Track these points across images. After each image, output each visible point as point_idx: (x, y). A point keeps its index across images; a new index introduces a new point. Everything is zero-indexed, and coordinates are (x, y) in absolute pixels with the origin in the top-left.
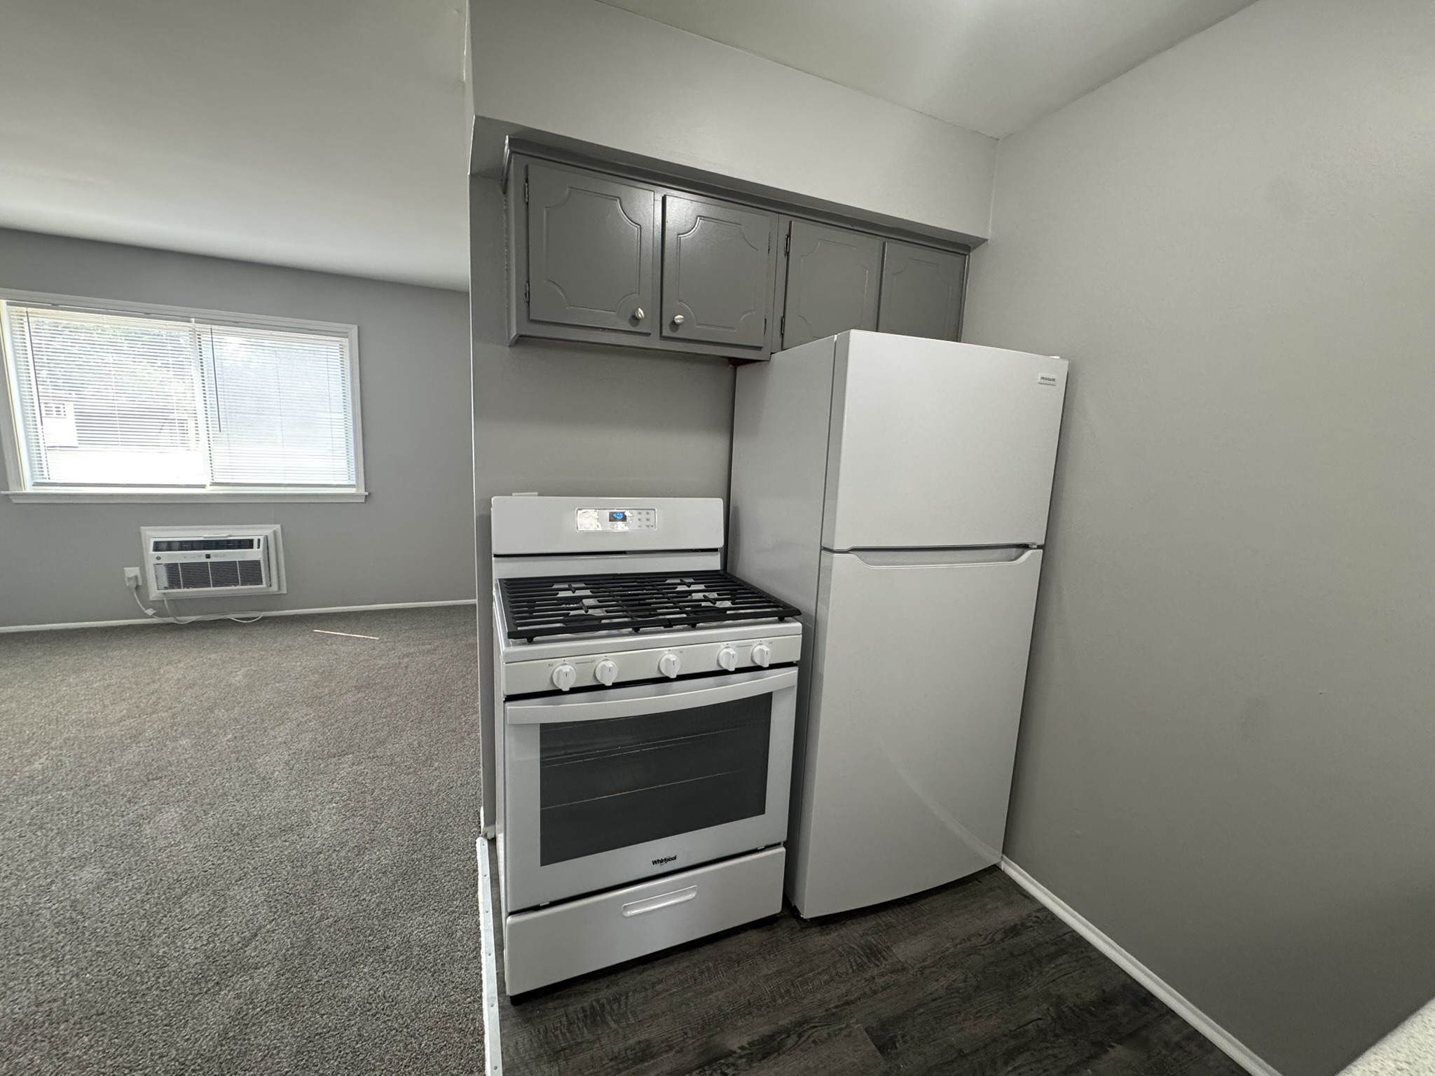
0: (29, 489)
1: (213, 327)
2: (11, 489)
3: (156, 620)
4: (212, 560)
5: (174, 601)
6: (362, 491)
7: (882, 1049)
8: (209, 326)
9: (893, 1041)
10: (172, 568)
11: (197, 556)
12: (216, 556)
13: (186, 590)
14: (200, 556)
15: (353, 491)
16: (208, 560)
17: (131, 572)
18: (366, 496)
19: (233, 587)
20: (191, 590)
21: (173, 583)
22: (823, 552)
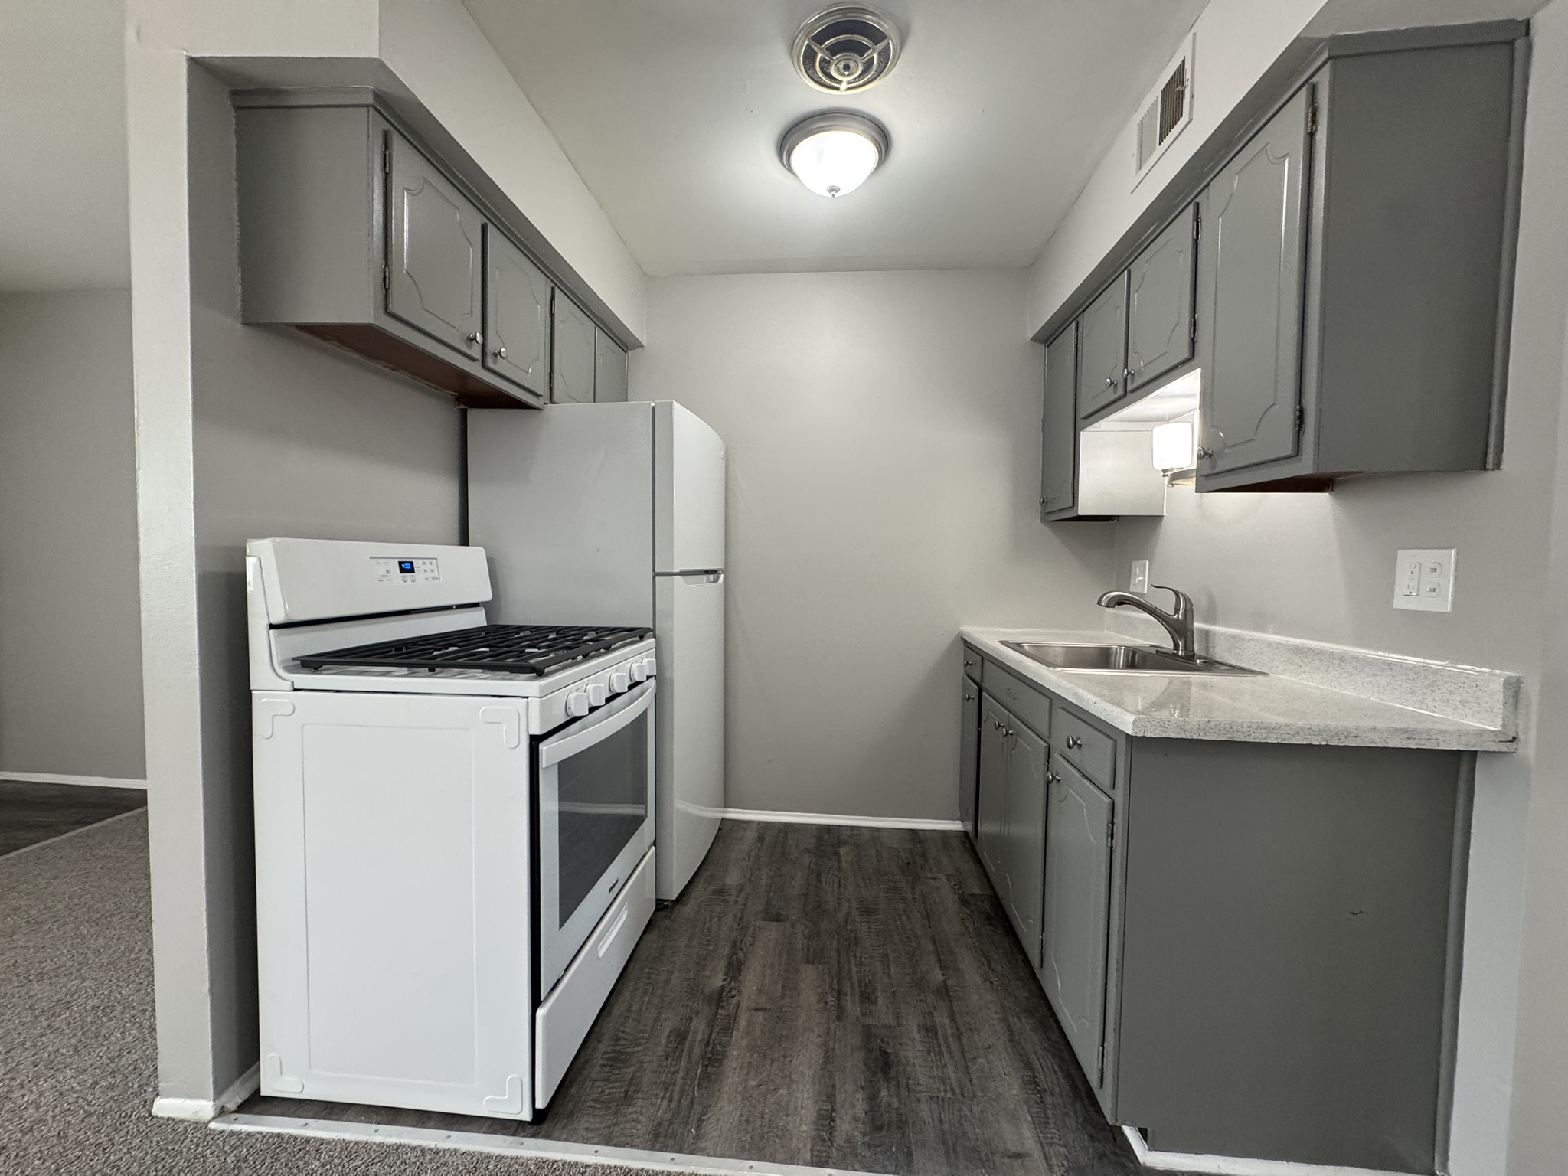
7: (778, 920)
9: (778, 914)
22: (657, 578)
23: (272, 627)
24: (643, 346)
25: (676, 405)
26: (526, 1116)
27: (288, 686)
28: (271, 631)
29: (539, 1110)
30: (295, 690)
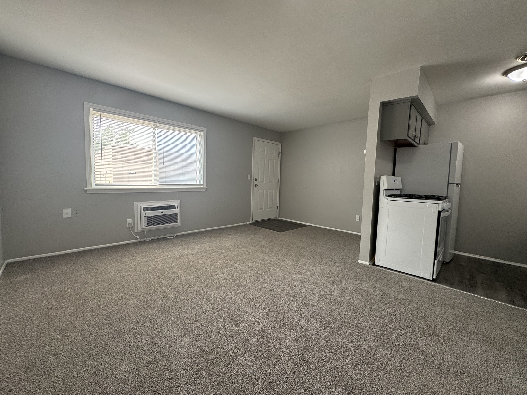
0: (94, 187)
1: (164, 125)
2: (87, 187)
3: (139, 240)
4: (163, 214)
5: (148, 231)
6: (205, 187)
8: (162, 125)
10: (149, 218)
11: (157, 213)
12: (165, 212)
13: (153, 226)
14: (159, 212)
15: (202, 187)
16: (162, 214)
17: (130, 221)
18: (206, 188)
19: (169, 224)
20: (155, 226)
21: (149, 224)
22: (449, 185)
23: (384, 190)
24: (435, 124)
25: (459, 142)
26: (431, 279)
27: (387, 199)
28: (384, 191)
29: (434, 279)
30: (388, 200)
